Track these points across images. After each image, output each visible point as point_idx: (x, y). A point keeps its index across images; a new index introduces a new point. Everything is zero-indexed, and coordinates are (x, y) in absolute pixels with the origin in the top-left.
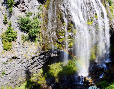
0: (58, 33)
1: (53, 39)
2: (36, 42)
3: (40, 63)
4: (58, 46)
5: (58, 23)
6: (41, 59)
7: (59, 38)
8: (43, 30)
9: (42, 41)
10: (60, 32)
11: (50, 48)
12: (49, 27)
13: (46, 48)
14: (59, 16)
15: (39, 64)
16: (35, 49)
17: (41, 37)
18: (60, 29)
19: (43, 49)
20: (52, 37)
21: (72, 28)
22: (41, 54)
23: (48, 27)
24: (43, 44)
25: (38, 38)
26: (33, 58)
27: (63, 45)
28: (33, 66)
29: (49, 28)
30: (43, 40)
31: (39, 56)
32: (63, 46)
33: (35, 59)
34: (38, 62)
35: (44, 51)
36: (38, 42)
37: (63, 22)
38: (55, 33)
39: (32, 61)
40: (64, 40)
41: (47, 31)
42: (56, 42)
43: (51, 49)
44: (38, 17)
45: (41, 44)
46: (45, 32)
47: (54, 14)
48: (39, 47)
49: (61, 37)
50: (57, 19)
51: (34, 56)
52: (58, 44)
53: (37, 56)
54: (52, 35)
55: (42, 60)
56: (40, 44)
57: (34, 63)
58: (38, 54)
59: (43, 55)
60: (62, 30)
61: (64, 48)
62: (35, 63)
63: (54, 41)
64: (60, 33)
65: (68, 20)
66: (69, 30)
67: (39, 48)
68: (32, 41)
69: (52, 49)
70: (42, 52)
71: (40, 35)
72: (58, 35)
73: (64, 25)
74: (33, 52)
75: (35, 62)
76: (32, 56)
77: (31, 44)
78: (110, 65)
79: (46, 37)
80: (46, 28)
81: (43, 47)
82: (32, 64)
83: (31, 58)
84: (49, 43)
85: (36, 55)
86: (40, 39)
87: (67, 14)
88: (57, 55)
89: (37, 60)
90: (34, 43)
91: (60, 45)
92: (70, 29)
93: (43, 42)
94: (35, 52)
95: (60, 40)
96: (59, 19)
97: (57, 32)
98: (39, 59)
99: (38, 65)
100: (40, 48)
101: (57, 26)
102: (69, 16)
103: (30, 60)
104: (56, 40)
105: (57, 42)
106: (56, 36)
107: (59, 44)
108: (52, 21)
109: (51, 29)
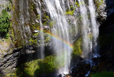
0: (32, 27)
2: (7, 38)
3: (15, 61)
4: (33, 41)
5: (31, 15)
6: (15, 56)
7: (33, 33)
8: (15, 24)
9: (14, 36)
10: (34, 26)
11: (24, 44)
12: (21, 20)
14: (32, 7)
15: (13, 62)
16: (6, 46)
17: (13, 33)
18: (33, 22)
19: (16, 45)
20: (25, 32)
21: (47, 20)
22: (15, 51)
24: (15, 41)
25: (9, 34)
26: (5, 56)
27: (39, 40)
28: (6, 65)
29: (21, 22)
30: (15, 36)
31: (12, 53)
32: (39, 41)
33: (8, 57)
34: (12, 60)
35: (17, 48)
36: (10, 38)
37: (37, 14)
39: (5, 60)
40: (39, 34)
41: (19, 25)
42: (30, 37)
44: (8, 10)
45: (14, 41)
46: (17, 27)
47: (26, 5)
48: (11, 44)
49: (36, 31)
50: (30, 11)
51: (6, 54)
52: (32, 39)
53: (10, 54)
54: (25, 30)
55: (16, 58)
56: (12, 40)
57: (7, 62)
58: (11, 51)
60: (36, 23)
61: (40, 43)
63: (28, 36)
64: (34, 27)
65: (42, 12)
66: (44, 23)
68: (2, 38)
69: (27, 45)
71: (11, 30)
72: (32, 30)
73: (38, 18)
74: (4, 49)
75: (8, 60)
76: (3, 54)
77: (2, 40)
78: (99, 60)
79: (19, 32)
80: (17, 22)
81: (15, 43)
82: (5, 62)
83: (3, 56)
84: (22, 39)
85: (9, 53)
86: (11, 35)
87: (40, 5)
88: (33, 52)
89: (10, 58)
90: (5, 40)
91: (36, 40)
92: (46, 21)
93: (15, 38)
94: (6, 49)
95: (35, 34)
96: (32, 10)
98: (13, 57)
99: (13, 64)
100: (13, 45)
101: (30, 19)
102: (44, 7)
103: (2, 59)
104: (30, 35)
106: (29, 30)
107: (34, 39)
108: (25, 14)
109: (23, 23)
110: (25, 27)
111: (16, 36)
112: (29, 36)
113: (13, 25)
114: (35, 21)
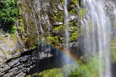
0: (53, 16)
1: (44, 26)
2: (13, 33)
3: (21, 70)
4: (52, 39)
6: (23, 62)
7: (53, 26)
8: (26, 11)
9: (23, 30)
10: (55, 15)
12: (36, 5)
13: (31, 43)
15: (18, 72)
16: (12, 44)
17: (23, 25)
18: (55, 10)
19: (27, 45)
20: (41, 24)
22: (23, 54)
23: (34, 6)
24: (26, 37)
25: (16, 26)
26: (9, 61)
27: (62, 37)
29: (36, 8)
30: (25, 29)
31: (19, 57)
32: (61, 39)
33: (12, 64)
34: (16, 68)
35: (28, 48)
36: (17, 32)
38: (47, 17)
39: (7, 67)
40: (62, 28)
41: (32, 13)
43: (41, 45)
45: (23, 37)
46: (29, 15)
48: (18, 42)
49: (57, 23)
51: (10, 58)
52: (51, 36)
53: (15, 58)
54: (42, 21)
55: (23, 65)
56: (21, 35)
57: (10, 71)
58: (18, 54)
59: (27, 56)
61: (62, 43)
62: (12, 70)
64: (56, 17)
66: (71, 11)
67: (19, 44)
69: (43, 45)
70: (25, 50)
71: (20, 20)
72: (52, 21)
73: (63, 3)
74: (8, 50)
75: (12, 68)
76: (6, 58)
77: (4, 36)
79: (32, 23)
80: (30, 7)
81: (26, 41)
82: (7, 72)
83: (5, 61)
84: (37, 35)
85: (15, 56)
86: (20, 28)
89: (15, 64)
90: (9, 35)
91: (56, 37)
93: (26, 32)
94: (11, 50)
97: (50, 15)
98: (19, 63)
99: (17, 74)
100: (22, 43)
101: (50, 4)
103: (3, 66)
104: (49, 29)
105: (50, 31)
106: (48, 21)
107: (54, 35)
110: (41, 16)
111: (28, 30)
112: (47, 30)
113: (24, 12)
114: (58, 8)
